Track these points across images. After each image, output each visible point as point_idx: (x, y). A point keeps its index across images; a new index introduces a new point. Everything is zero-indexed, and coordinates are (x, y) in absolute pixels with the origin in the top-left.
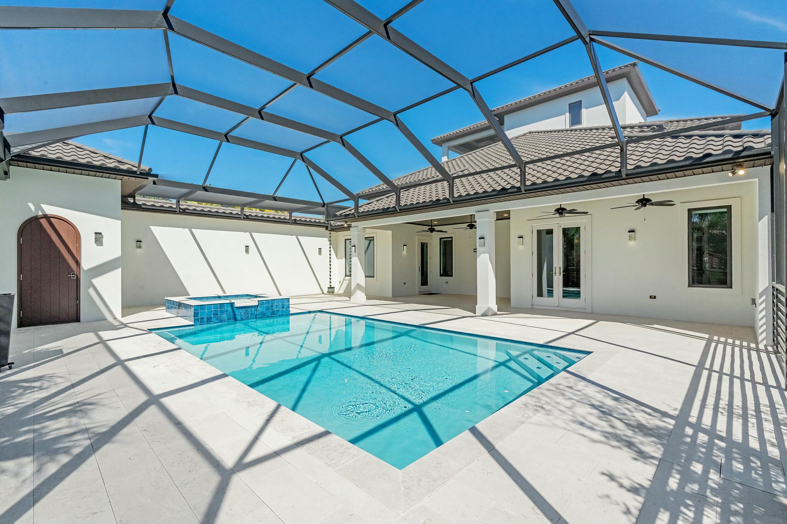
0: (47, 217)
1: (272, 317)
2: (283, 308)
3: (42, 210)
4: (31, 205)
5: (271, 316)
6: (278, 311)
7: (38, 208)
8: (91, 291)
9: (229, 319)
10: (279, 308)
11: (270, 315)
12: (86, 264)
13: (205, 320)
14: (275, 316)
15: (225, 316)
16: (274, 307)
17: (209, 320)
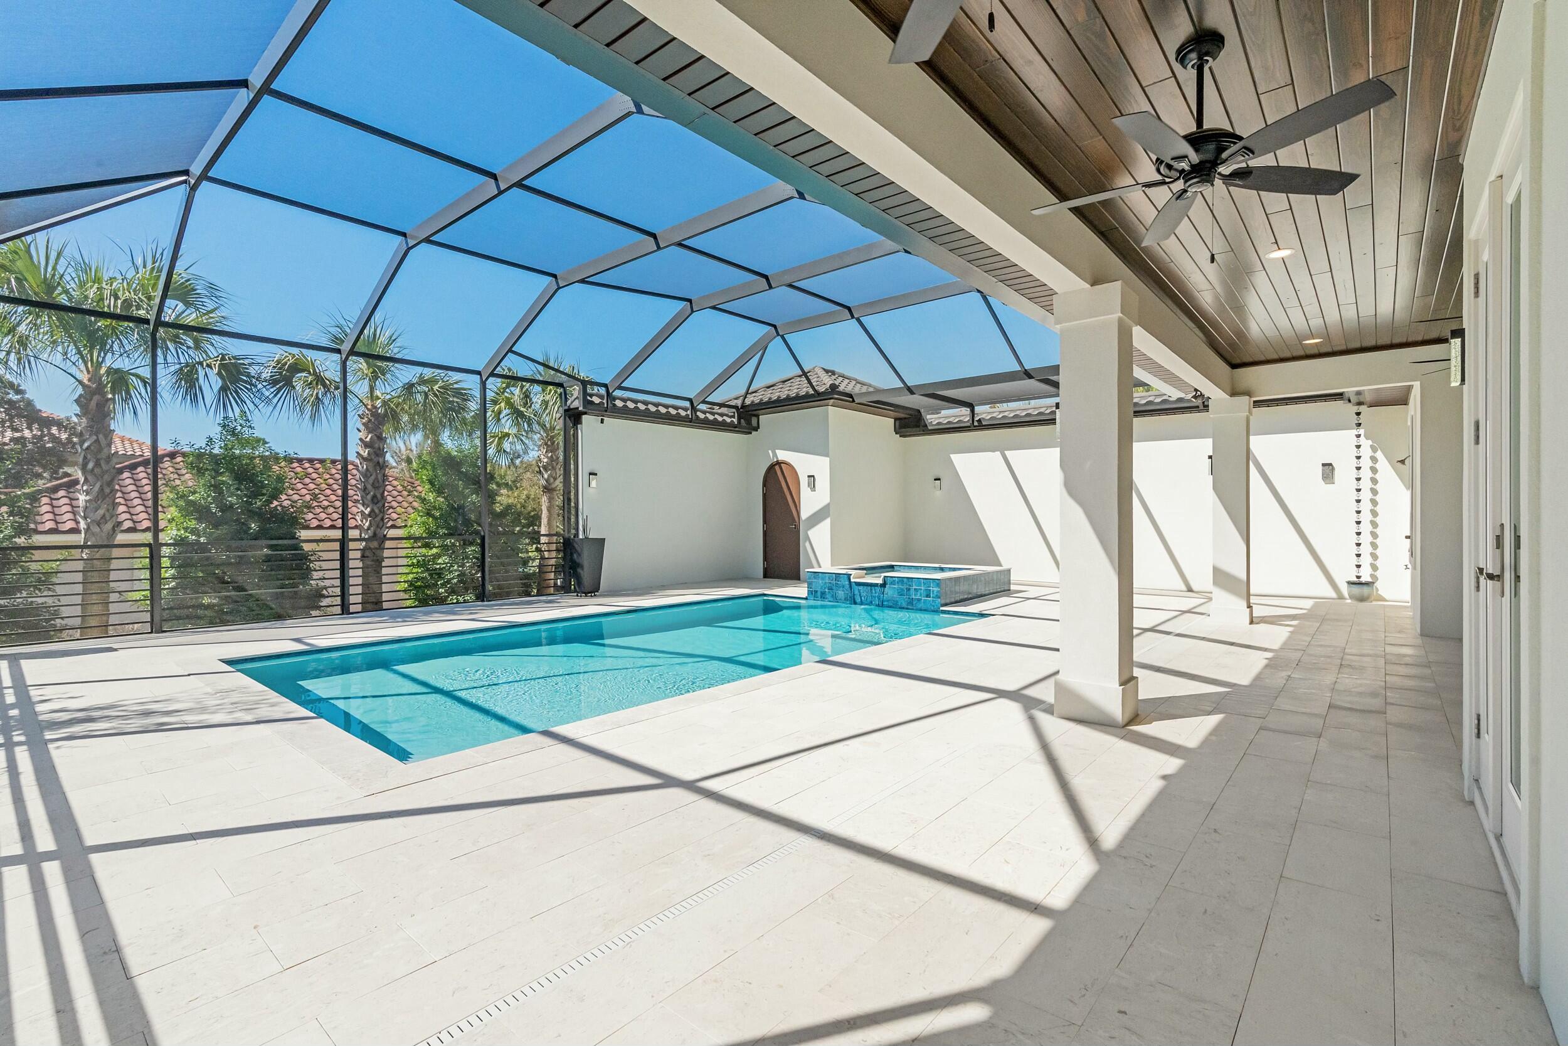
0: (778, 463)
1: (907, 609)
2: (928, 596)
3: (777, 458)
4: (770, 451)
5: (906, 606)
6: (919, 600)
7: (775, 455)
8: (807, 544)
9: (846, 599)
10: (921, 595)
11: (904, 605)
12: (805, 514)
13: (819, 594)
14: (912, 609)
15: (841, 594)
16: (912, 592)
17: (823, 596)
